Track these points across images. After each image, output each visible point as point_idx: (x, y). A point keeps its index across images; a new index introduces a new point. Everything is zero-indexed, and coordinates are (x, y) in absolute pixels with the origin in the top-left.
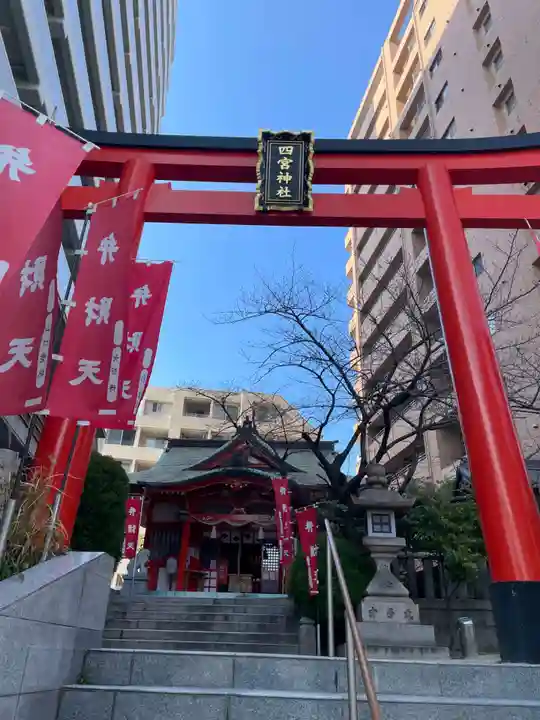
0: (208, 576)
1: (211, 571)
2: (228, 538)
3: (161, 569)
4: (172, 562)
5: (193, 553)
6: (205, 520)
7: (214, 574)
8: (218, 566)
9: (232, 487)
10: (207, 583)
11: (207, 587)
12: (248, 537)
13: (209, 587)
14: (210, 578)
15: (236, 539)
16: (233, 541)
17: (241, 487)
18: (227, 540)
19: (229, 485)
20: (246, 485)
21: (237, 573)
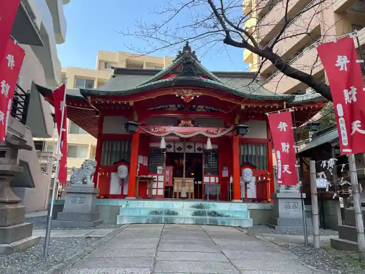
0: (156, 180)
1: (158, 175)
2: (173, 147)
3: (113, 174)
4: (123, 169)
5: (142, 160)
6: (154, 131)
7: (161, 178)
8: (164, 171)
9: (182, 98)
10: (155, 185)
11: (155, 188)
12: (190, 147)
13: (157, 189)
14: (158, 181)
15: (179, 149)
16: (177, 151)
17: (193, 98)
18: (171, 150)
19: (180, 97)
20: (198, 96)
21: (182, 177)
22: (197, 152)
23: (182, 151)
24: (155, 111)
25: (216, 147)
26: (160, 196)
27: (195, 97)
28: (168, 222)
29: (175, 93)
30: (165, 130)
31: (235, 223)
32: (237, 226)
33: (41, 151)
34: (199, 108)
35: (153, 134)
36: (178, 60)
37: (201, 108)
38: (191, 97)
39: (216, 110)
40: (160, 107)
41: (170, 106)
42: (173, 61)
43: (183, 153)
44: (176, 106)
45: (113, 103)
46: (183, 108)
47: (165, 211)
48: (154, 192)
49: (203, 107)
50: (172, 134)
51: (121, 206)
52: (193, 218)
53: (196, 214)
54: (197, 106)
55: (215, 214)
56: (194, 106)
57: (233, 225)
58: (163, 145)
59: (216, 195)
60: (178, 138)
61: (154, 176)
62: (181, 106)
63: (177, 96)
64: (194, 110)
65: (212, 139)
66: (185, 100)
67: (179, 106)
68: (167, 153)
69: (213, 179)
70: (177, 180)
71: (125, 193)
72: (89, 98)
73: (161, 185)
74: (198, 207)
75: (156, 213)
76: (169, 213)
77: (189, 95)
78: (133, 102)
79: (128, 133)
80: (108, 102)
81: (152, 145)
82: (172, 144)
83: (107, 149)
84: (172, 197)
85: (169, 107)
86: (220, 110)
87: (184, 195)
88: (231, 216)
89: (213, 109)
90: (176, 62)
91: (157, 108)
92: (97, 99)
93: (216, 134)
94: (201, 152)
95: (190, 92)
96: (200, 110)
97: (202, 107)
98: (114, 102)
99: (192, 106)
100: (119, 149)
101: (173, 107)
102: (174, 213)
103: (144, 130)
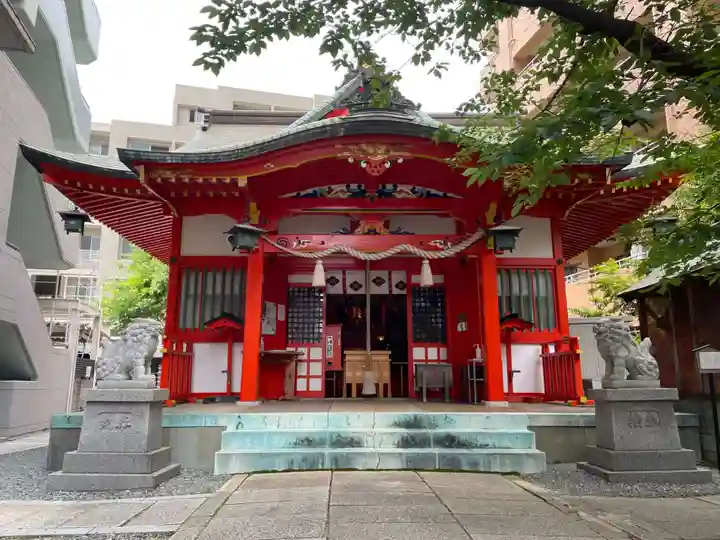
0: (305, 357)
2: (340, 283)
9: (364, 165)
10: (302, 370)
11: (304, 377)
12: (378, 281)
13: (308, 377)
14: (309, 361)
15: (356, 286)
16: (350, 291)
17: (388, 165)
18: (337, 289)
19: (357, 162)
20: (400, 161)
21: (365, 349)
22: (396, 291)
23: (361, 291)
24: (298, 201)
25: (440, 279)
26: (315, 394)
27: (394, 163)
28: (340, 465)
29: (346, 154)
30: (323, 243)
31: (503, 464)
32: (509, 470)
33: (53, 297)
34: (401, 191)
35: (297, 253)
36: (348, 85)
37: (404, 191)
38: (384, 162)
39: (441, 194)
40: (310, 191)
41: (333, 187)
42: (337, 89)
43: (364, 296)
44: (348, 187)
45: (197, 183)
46: (364, 191)
47: (332, 438)
48: (301, 385)
49: (411, 187)
50: (340, 254)
51: (224, 428)
52: (400, 454)
53: (406, 442)
54: (395, 187)
55: (450, 441)
56: (389, 187)
57: (498, 470)
58: (319, 278)
59: (443, 389)
60: (351, 262)
61: (300, 350)
62: (359, 187)
63: (351, 160)
64: (389, 195)
65: (432, 262)
66: (369, 171)
67: (354, 186)
68: (330, 297)
69: (433, 353)
70: (353, 356)
71: (237, 388)
72: (141, 169)
73: (317, 369)
74: (408, 425)
75: (309, 442)
76: (340, 441)
77: (380, 158)
78: (245, 177)
79: (237, 253)
80: (187, 180)
81: (295, 279)
82: (339, 276)
83: (192, 291)
84: (341, 396)
85: (330, 190)
86: (449, 195)
87: (369, 390)
88: (491, 444)
89: (433, 191)
90: (342, 90)
91: (302, 193)
92: (160, 172)
93: (442, 250)
94: (404, 292)
95: (382, 149)
96: (402, 195)
97: (407, 188)
98: (200, 180)
99: (384, 187)
100: (218, 290)
101: (339, 189)
102: (353, 442)
103: (275, 245)
